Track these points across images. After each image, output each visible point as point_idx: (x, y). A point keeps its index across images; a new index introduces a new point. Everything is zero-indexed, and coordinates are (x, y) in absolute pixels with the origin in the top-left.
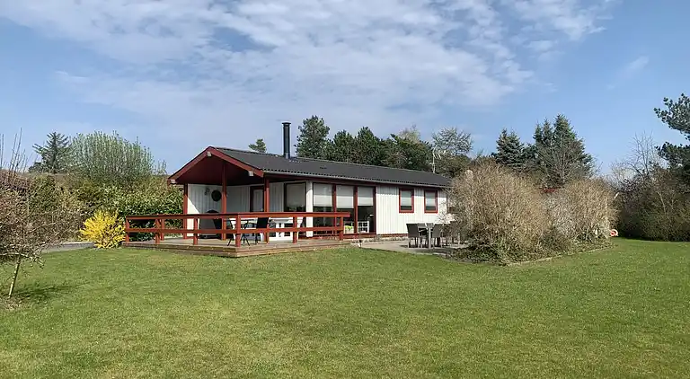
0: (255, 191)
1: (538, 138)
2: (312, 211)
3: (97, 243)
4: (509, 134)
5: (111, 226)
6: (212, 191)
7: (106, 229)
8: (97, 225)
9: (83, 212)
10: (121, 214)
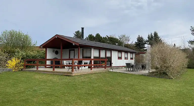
0: (71, 51)
1: (149, 38)
2: (93, 58)
3: (13, 69)
4: (140, 37)
5: (18, 63)
6: (55, 51)
7: (16, 64)
8: (13, 63)
9: (6, 58)
10: (22, 59)
